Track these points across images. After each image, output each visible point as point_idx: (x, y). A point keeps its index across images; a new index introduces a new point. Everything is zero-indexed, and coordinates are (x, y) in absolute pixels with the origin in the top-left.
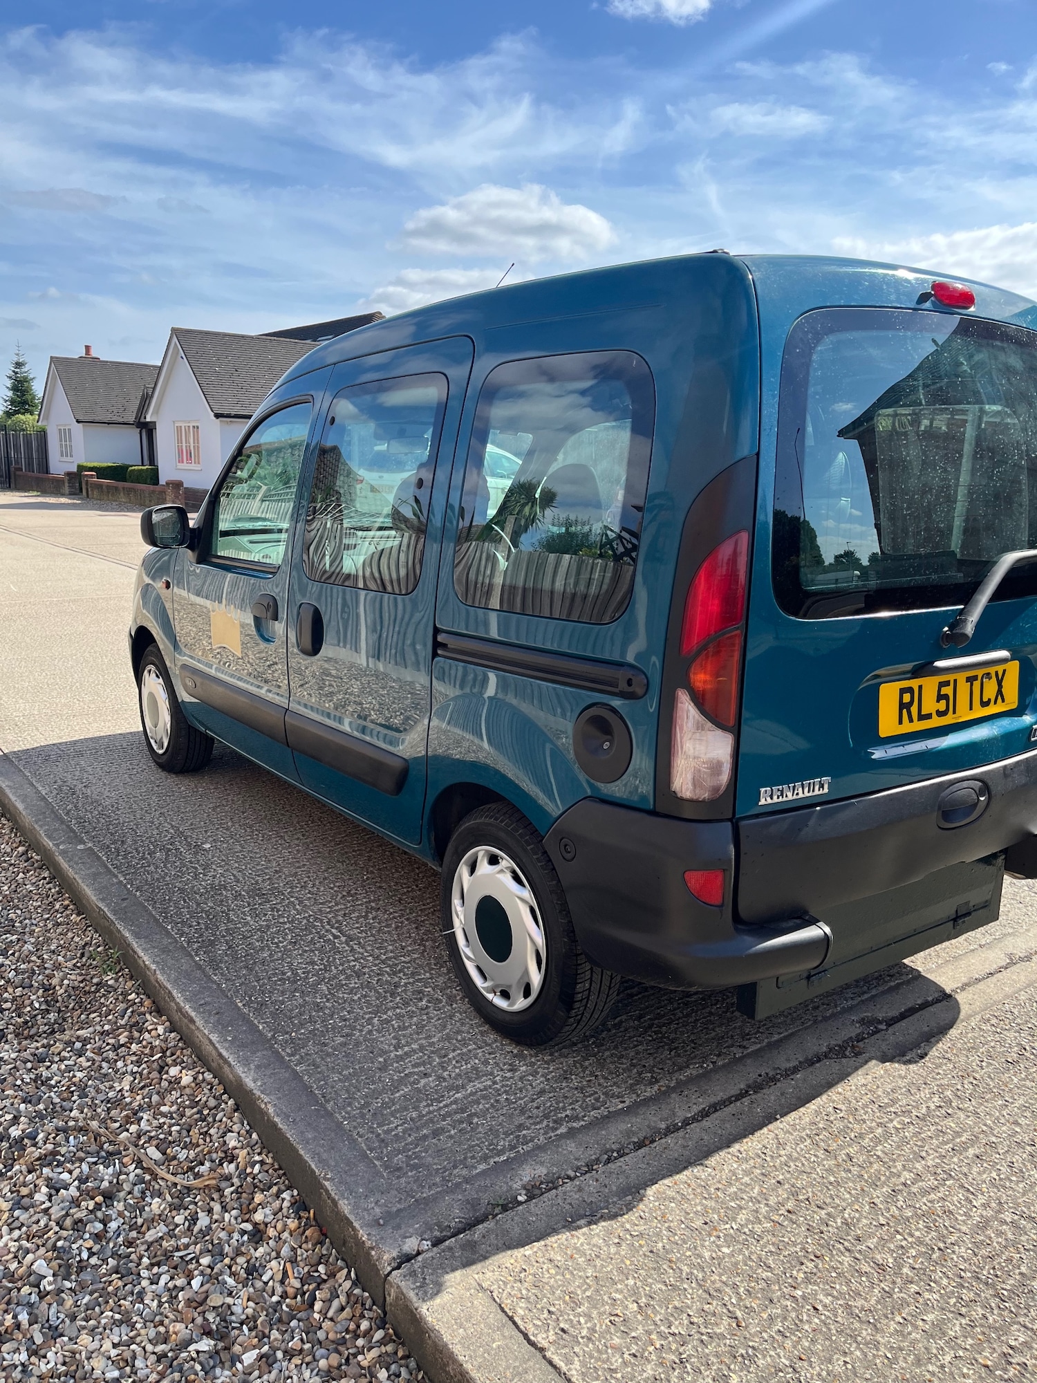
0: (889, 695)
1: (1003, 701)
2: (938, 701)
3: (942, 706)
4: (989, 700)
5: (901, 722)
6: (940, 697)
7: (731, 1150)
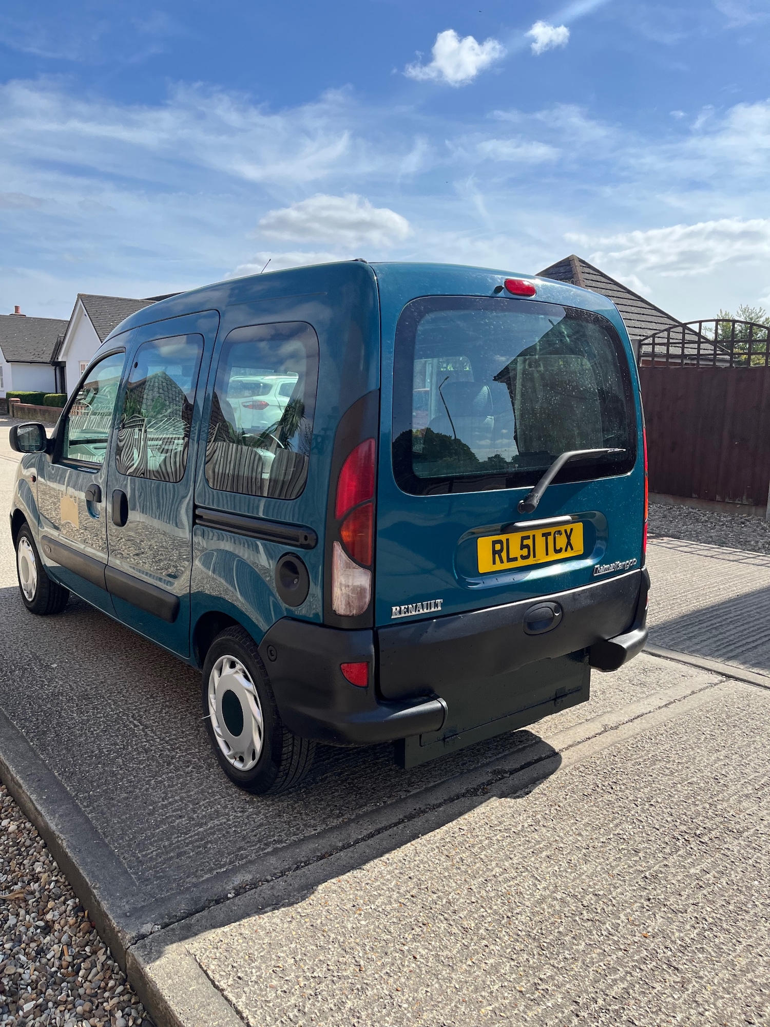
0: (484, 546)
1: (572, 549)
2: (521, 549)
3: (525, 552)
4: (561, 549)
5: (494, 563)
6: (523, 547)
7: (382, 858)
